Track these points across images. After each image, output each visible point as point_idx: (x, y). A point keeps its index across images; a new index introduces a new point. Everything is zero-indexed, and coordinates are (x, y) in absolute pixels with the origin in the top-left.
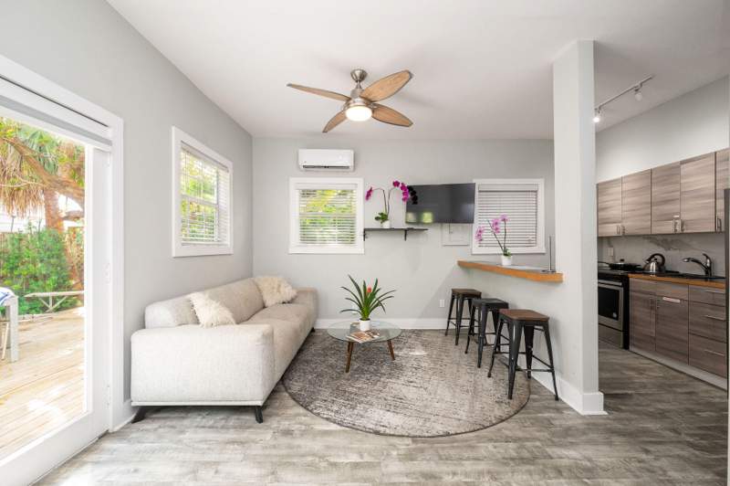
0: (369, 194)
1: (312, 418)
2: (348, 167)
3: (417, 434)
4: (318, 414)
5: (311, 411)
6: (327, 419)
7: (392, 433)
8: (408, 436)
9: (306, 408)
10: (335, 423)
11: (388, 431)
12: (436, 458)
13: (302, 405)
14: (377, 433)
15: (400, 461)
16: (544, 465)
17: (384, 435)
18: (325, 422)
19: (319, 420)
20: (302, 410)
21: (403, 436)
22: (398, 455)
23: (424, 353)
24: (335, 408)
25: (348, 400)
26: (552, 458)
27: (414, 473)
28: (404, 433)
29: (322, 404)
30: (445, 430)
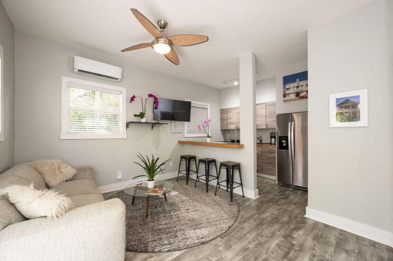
0: (132, 99)
1: (159, 256)
2: (117, 79)
3: (220, 234)
4: (160, 251)
5: (153, 252)
6: (168, 251)
7: (209, 239)
8: (217, 237)
9: (146, 251)
10: (175, 250)
11: (207, 239)
12: (237, 240)
13: (141, 252)
14: (203, 243)
15: (228, 250)
16: (267, 222)
17: (207, 242)
18: (168, 254)
19: (164, 255)
20: (145, 255)
21: (215, 238)
22: (223, 248)
23: (177, 193)
24: (166, 242)
25: (167, 234)
26: (265, 219)
27: (239, 253)
28: (214, 237)
29: (155, 244)
30: (228, 226)
